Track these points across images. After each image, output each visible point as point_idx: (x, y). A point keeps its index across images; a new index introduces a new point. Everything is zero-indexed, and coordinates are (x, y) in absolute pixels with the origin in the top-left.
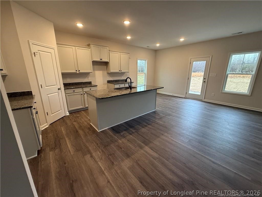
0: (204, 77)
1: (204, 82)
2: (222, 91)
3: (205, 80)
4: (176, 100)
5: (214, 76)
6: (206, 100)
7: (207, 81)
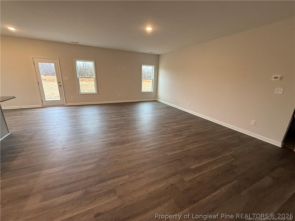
0: (58, 81)
1: (60, 86)
2: (79, 93)
3: (60, 84)
4: (33, 113)
5: (68, 80)
6: (68, 104)
7: (62, 85)
